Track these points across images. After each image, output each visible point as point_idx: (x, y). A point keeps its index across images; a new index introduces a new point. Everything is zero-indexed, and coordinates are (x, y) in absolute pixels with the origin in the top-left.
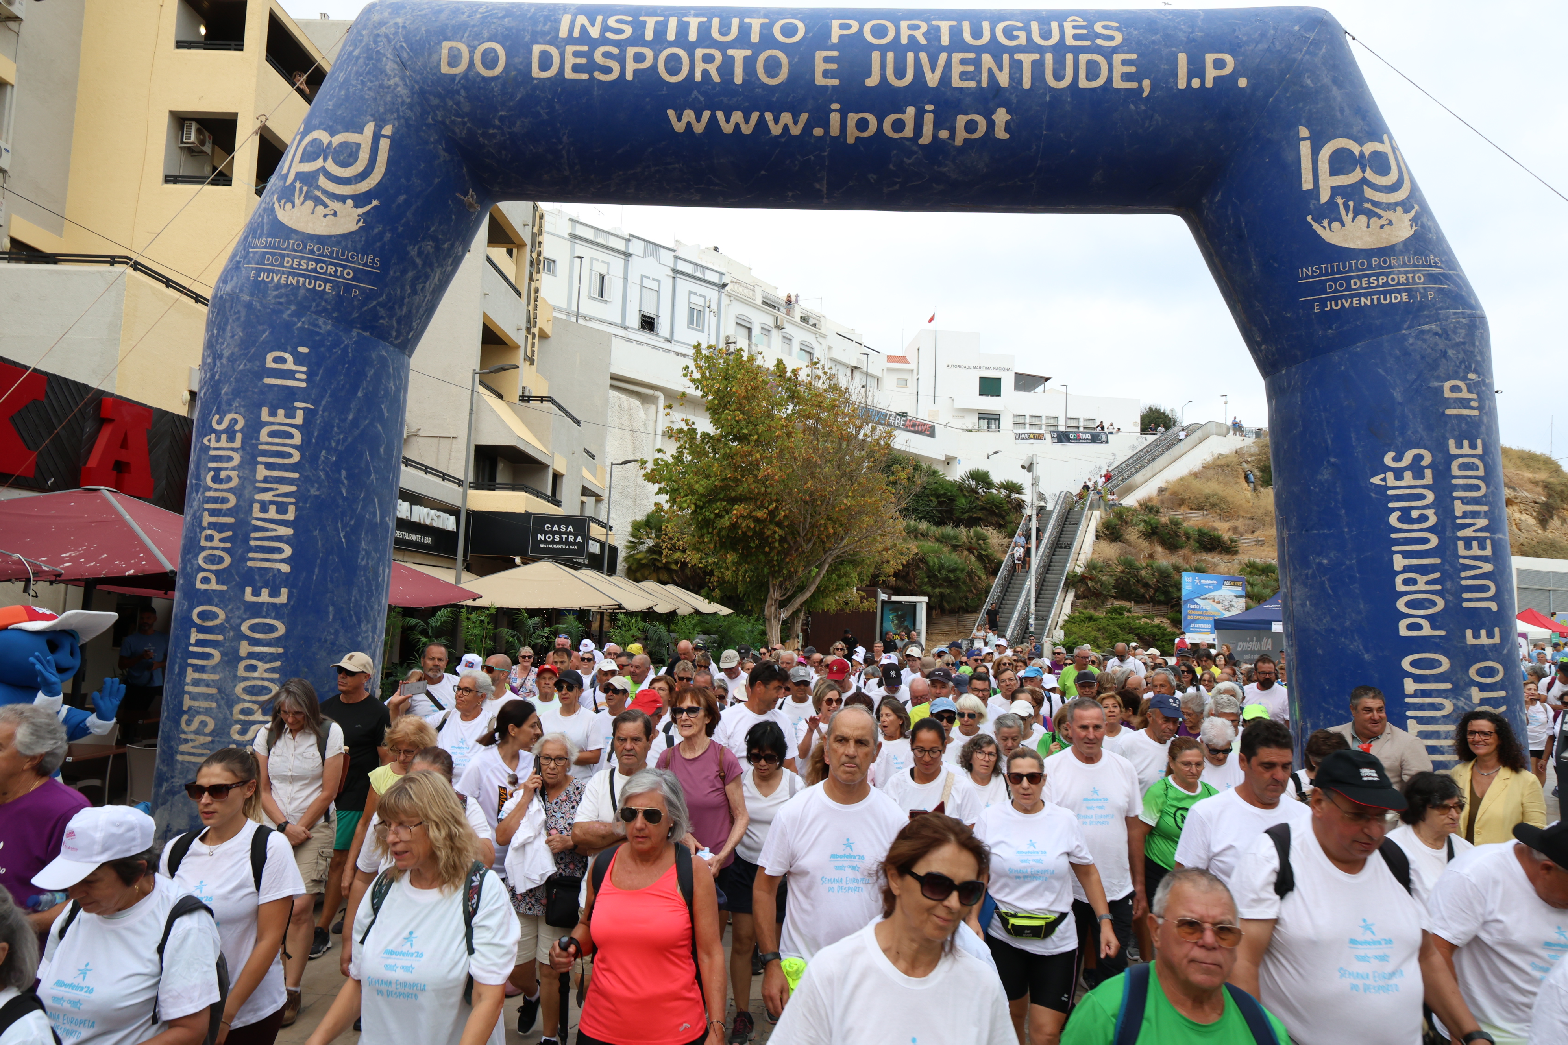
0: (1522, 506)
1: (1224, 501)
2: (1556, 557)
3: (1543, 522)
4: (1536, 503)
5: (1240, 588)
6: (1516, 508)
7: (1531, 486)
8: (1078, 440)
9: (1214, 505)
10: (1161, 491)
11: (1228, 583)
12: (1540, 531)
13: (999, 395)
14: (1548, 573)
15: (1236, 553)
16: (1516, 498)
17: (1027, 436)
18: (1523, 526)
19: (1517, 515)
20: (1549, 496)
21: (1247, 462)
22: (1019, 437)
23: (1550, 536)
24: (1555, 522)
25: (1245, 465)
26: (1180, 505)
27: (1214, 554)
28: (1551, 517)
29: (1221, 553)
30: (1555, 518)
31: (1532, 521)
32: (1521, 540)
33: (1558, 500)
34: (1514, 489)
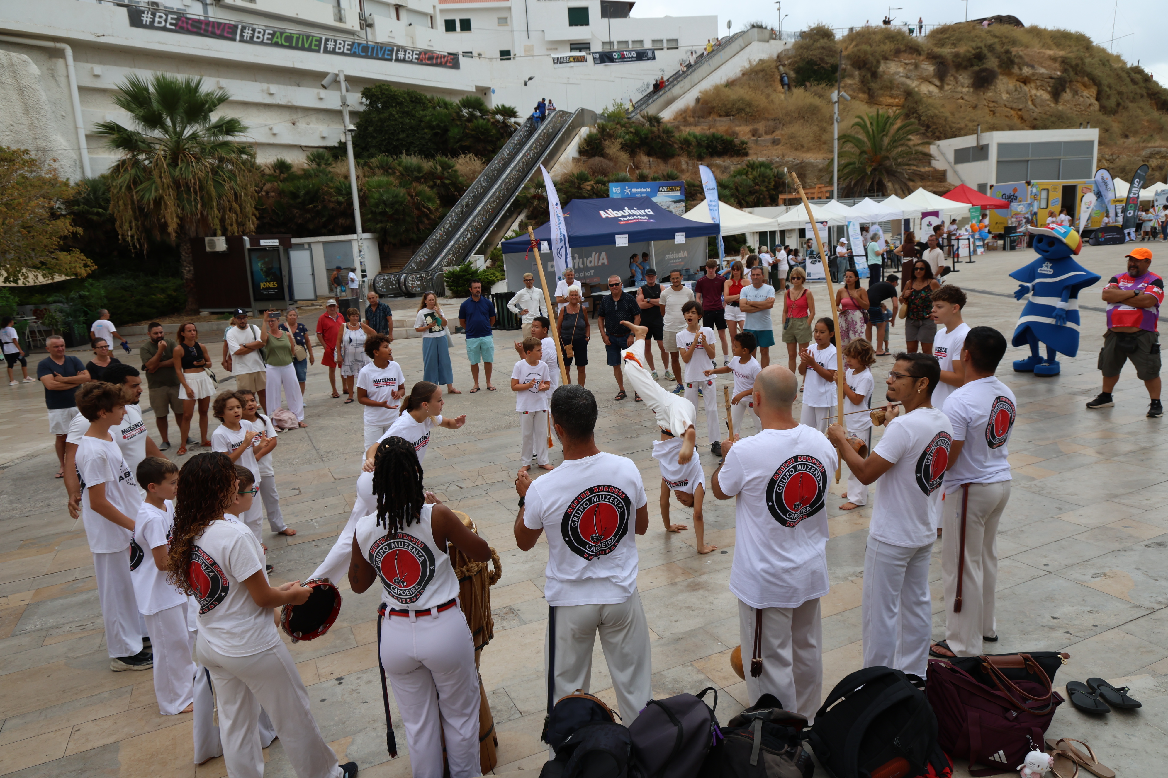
0: (1038, 83)
1: (749, 104)
2: (1062, 128)
3: (1056, 95)
4: (1051, 78)
5: (678, 193)
6: (1033, 85)
7: (1049, 63)
8: (623, 59)
9: (740, 110)
10: (698, 100)
11: (664, 189)
12: (1053, 105)
13: (587, 23)
14: (1026, 145)
15: (746, 154)
16: (1033, 75)
17: (565, 60)
18: (1038, 101)
19: (1034, 92)
20: (1065, 71)
21: (784, 65)
22: (557, 61)
23: (1060, 107)
24: (1067, 95)
25: (781, 68)
26: (710, 113)
27: (726, 158)
28: (1064, 90)
29: (732, 156)
30: (1068, 90)
31: (1046, 96)
32: (1035, 115)
33: (1072, 74)
34: (1033, 67)
